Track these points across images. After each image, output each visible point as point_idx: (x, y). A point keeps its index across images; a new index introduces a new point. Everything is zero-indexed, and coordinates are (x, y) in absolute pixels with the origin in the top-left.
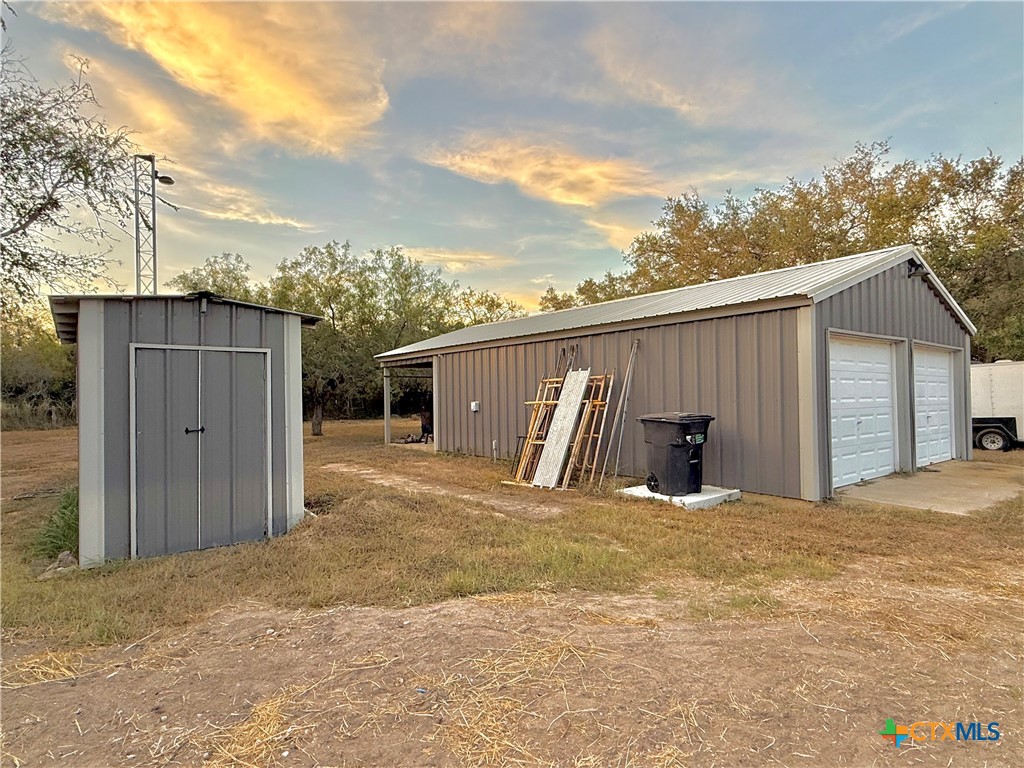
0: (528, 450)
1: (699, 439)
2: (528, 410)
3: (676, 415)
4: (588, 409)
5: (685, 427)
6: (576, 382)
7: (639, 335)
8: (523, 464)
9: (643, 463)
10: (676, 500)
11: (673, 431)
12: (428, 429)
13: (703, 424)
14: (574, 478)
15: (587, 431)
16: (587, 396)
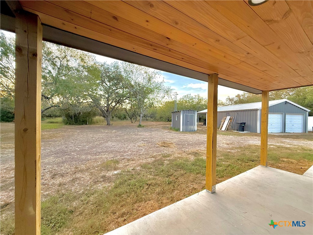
0: (221, 126)
1: (244, 125)
2: (221, 121)
3: (240, 122)
4: (230, 121)
5: (241, 124)
6: (228, 118)
7: (238, 112)
8: (220, 128)
9: (236, 128)
10: (239, 132)
11: (240, 124)
12: (205, 124)
13: (245, 123)
14: (227, 130)
15: (229, 124)
16: (230, 119)
